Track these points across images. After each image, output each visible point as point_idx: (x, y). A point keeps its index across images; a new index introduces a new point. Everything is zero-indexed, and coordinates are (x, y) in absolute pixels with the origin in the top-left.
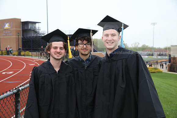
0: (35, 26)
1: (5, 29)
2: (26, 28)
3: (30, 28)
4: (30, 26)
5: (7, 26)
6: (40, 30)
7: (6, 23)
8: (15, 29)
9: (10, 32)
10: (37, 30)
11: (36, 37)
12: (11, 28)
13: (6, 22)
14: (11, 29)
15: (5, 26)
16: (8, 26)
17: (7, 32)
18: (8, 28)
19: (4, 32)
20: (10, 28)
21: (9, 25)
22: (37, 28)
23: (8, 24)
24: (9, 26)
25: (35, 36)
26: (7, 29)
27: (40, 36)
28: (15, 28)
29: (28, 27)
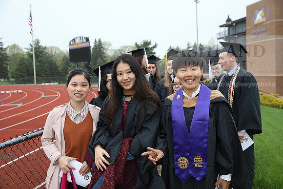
1: (256, 25)
5: (259, 17)
7: (257, 11)
8: (275, 20)
9: (264, 29)
12: (267, 21)
13: (257, 9)
14: (267, 23)
15: (255, 18)
16: (261, 17)
17: (259, 30)
18: (261, 21)
19: (254, 31)
21: (263, 14)
23: (261, 12)
26: (260, 24)
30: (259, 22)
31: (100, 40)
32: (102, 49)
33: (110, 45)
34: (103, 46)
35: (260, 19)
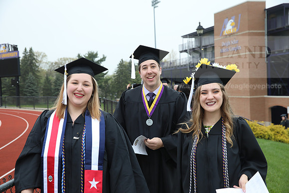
1: (226, 35)
2: (279, 26)
5: (229, 27)
7: (227, 19)
8: (247, 31)
9: (235, 41)
12: (239, 31)
14: (239, 34)
15: (225, 28)
16: (231, 27)
17: (228, 43)
18: (232, 31)
19: (224, 44)
20: (235, 30)
21: (234, 24)
23: (232, 20)
24: (233, 27)
26: (230, 35)
28: (249, 30)
30: (229, 33)
31: (31, 49)
32: (34, 61)
33: (45, 56)
34: (35, 57)
35: (230, 30)
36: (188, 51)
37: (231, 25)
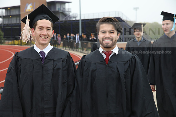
0: (64, 7)
1: (27, 12)
2: (53, 10)
3: (57, 10)
4: (58, 7)
6: (71, 12)
10: (67, 13)
11: (66, 21)
13: (28, 3)
15: (27, 8)
22: (67, 10)
25: (64, 19)
27: (70, 21)
29: (55, 8)
30: (29, 11)
35: (29, 9)
36: (2, 17)
37: (30, 7)
